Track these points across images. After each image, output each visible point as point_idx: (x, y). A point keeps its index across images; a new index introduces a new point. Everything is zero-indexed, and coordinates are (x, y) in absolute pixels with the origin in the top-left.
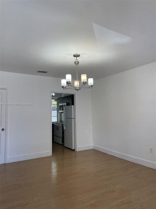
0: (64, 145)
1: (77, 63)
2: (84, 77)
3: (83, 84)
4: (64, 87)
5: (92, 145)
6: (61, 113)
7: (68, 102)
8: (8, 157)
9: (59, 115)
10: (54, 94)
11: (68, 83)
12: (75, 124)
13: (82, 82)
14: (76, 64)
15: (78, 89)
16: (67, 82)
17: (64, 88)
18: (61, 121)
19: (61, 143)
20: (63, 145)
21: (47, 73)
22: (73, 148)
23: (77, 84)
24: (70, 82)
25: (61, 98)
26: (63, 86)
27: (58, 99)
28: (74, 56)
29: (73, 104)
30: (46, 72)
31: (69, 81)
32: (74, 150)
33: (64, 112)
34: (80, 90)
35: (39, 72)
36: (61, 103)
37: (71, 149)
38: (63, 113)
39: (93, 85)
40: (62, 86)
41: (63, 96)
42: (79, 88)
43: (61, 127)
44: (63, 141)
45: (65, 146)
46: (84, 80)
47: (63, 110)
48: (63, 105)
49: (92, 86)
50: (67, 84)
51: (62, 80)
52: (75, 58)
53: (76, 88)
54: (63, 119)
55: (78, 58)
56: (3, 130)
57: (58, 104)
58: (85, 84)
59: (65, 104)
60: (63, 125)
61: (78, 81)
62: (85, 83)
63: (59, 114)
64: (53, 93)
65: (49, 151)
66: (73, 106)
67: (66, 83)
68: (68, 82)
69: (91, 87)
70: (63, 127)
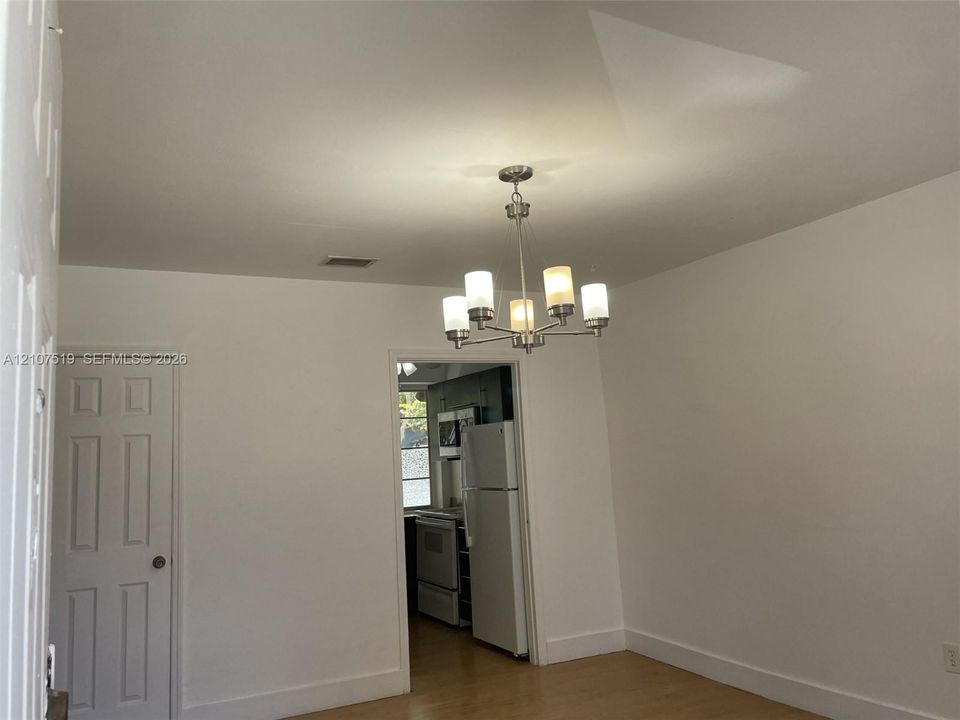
0: (469, 629)
1: (517, 211)
2: (558, 283)
3: (558, 315)
4: (459, 335)
5: (621, 626)
6: (451, 459)
7: (482, 404)
8: (186, 706)
9: (441, 473)
10: (409, 368)
11: (475, 315)
12: (524, 522)
13: (549, 304)
14: (514, 216)
15: (531, 340)
16: (471, 312)
17: (455, 339)
18: (452, 503)
19: (454, 618)
20: (464, 629)
21: (369, 269)
22: (521, 650)
23: (522, 314)
24: (485, 309)
25: (445, 384)
26: (455, 331)
27: (429, 386)
28: (505, 177)
29: (508, 413)
30: (369, 261)
31: (481, 306)
32: (525, 659)
33: (464, 456)
34: (539, 345)
35: (334, 262)
36: (446, 411)
37: (509, 655)
38: (459, 463)
39: (606, 319)
40: (448, 333)
41: (454, 374)
42: (536, 337)
43: (453, 534)
44: (466, 611)
45: (476, 635)
46: (559, 295)
47: (458, 443)
48: (457, 423)
49: (603, 323)
50: (472, 319)
51: (445, 300)
52: (510, 186)
53: (519, 338)
54: (462, 492)
55: (523, 186)
56: (158, 562)
57: (431, 417)
58: (566, 314)
59: (470, 413)
60: (460, 523)
61: (530, 303)
62: (566, 312)
63: (439, 463)
64: (403, 361)
65: (396, 669)
66: (507, 424)
67: (467, 316)
68: (477, 309)
69: (599, 327)
70: (461, 537)
